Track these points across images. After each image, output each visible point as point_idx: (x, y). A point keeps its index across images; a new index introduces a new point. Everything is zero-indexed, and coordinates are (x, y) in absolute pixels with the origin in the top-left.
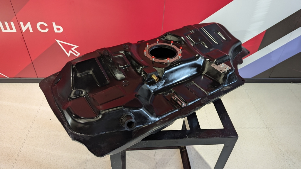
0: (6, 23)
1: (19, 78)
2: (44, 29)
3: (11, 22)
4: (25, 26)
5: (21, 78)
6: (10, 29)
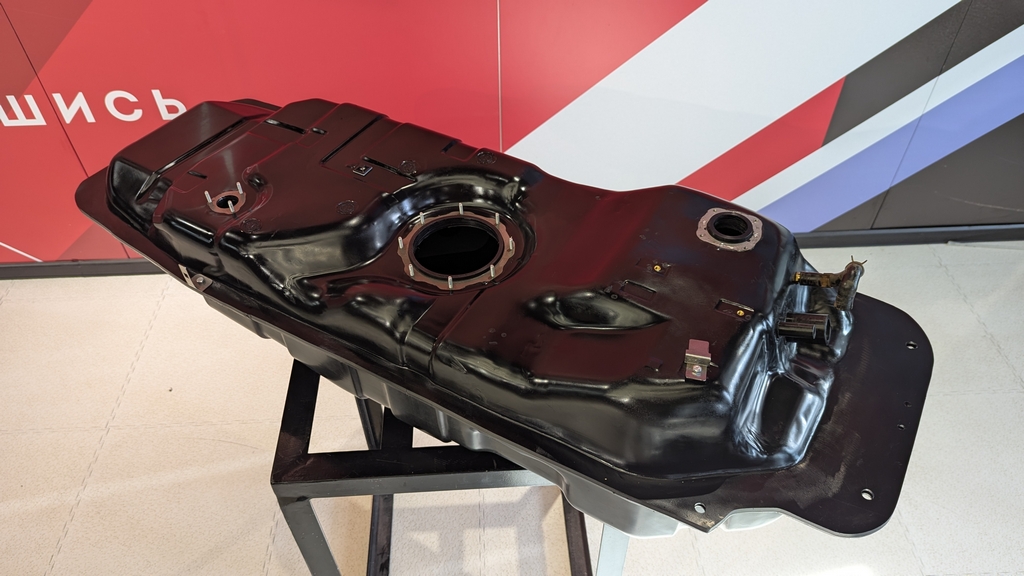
0: (11, 99)
1: (73, 261)
2: (130, 113)
3: (26, 97)
4: (68, 104)
5: (80, 262)
6: (27, 118)
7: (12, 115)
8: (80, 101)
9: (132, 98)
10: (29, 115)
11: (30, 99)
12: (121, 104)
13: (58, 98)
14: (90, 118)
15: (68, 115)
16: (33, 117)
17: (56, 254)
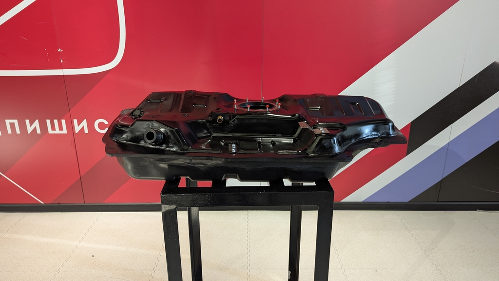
0: (56, 121)
1: (58, 204)
2: (104, 129)
3: (62, 120)
4: (79, 124)
5: (61, 205)
6: (60, 130)
7: (53, 128)
8: (84, 123)
9: (106, 122)
10: (61, 128)
11: (63, 121)
12: (101, 126)
13: (75, 121)
14: (86, 131)
15: (77, 129)
16: (63, 130)
17: (52, 200)
